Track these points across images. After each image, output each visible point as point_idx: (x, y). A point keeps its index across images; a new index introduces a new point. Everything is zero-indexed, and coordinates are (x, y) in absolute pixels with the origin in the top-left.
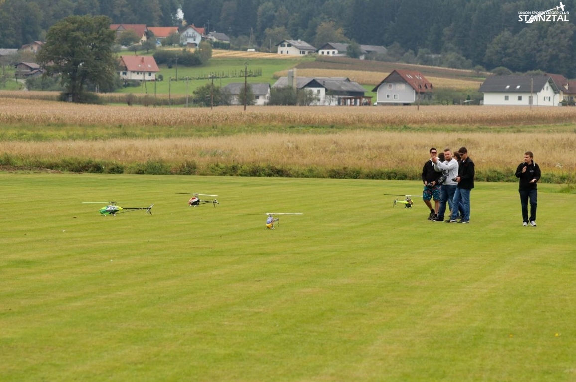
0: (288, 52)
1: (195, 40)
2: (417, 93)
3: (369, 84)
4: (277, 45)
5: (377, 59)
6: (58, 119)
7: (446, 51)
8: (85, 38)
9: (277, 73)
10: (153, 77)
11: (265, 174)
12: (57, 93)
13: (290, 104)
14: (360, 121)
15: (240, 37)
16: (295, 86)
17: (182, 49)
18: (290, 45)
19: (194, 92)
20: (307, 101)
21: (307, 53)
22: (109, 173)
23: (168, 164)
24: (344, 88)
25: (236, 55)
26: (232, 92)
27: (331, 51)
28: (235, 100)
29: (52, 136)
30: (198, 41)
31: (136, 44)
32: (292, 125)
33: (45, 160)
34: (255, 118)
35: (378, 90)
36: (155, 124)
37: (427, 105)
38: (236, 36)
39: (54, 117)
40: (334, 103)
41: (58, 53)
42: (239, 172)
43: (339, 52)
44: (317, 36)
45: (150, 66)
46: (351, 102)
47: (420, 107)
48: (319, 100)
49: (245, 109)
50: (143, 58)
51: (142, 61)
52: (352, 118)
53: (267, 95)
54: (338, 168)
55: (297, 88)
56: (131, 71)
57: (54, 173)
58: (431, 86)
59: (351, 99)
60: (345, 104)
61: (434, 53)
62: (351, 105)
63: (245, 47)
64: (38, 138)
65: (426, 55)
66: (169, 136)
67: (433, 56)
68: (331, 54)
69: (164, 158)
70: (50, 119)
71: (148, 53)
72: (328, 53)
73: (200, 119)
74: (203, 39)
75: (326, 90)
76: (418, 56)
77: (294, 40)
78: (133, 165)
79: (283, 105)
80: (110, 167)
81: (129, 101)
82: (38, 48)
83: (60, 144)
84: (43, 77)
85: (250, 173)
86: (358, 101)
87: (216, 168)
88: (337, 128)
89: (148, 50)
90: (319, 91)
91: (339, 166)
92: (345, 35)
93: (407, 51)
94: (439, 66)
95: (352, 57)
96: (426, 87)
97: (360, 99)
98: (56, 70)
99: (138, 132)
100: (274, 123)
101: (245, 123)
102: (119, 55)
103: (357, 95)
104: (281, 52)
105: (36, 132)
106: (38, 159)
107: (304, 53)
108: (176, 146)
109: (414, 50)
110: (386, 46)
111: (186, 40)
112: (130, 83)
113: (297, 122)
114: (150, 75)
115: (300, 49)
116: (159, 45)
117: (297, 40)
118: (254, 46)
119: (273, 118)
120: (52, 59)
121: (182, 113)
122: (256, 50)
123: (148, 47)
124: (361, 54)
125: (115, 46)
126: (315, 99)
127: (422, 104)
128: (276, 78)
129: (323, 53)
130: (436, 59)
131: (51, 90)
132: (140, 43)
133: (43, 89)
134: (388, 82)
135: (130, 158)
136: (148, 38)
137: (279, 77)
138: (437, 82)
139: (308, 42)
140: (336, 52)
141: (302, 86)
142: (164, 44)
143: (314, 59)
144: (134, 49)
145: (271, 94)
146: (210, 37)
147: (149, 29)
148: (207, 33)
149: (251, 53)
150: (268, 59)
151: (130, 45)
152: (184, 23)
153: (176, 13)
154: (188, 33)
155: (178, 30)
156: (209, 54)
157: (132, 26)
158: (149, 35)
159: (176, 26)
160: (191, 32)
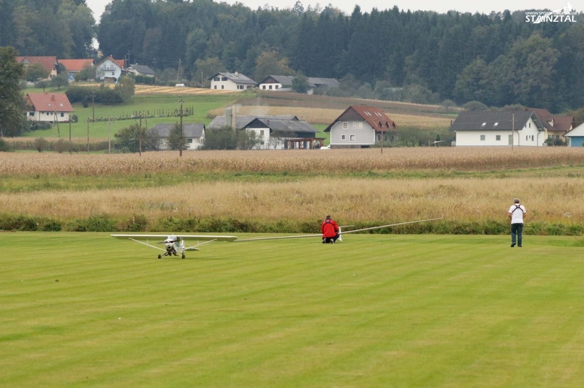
0: (223, 87)
1: (113, 74)
2: (377, 133)
3: (320, 124)
4: (210, 79)
5: (328, 94)
7: (409, 84)
9: (212, 112)
10: (66, 117)
11: (226, 229)
13: (229, 148)
14: (316, 167)
15: (166, 70)
16: (234, 126)
17: (99, 85)
18: (225, 79)
19: (116, 136)
20: (248, 144)
21: (245, 88)
22: (44, 230)
23: (114, 220)
24: (291, 128)
25: (163, 91)
26: (161, 134)
27: (274, 85)
28: (164, 144)
30: (117, 75)
31: (45, 80)
32: (236, 172)
34: (194, 164)
35: (331, 130)
36: (78, 173)
37: (390, 147)
38: (162, 69)
40: (281, 146)
42: (197, 227)
43: (284, 87)
44: (257, 67)
45: (61, 105)
46: (300, 145)
47: (384, 149)
48: (262, 143)
49: (181, 154)
50: (53, 96)
51: (53, 99)
52: (306, 163)
53: (202, 138)
54: (311, 221)
55: (237, 129)
56: (40, 112)
58: (394, 125)
59: (299, 141)
60: (293, 147)
61: (394, 86)
62: (300, 148)
63: (173, 81)
65: (385, 89)
66: (100, 188)
67: (394, 89)
68: (274, 89)
69: (108, 212)
71: (59, 90)
72: (271, 87)
73: (129, 168)
74: (123, 73)
75: (271, 131)
76: (376, 89)
77: (230, 72)
78: (72, 221)
79: (220, 149)
80: (45, 223)
81: (40, 147)
85: (209, 229)
86: (308, 143)
87: (170, 223)
88: (291, 175)
89: (59, 86)
90: (262, 132)
91: (313, 219)
92: (290, 66)
93: (362, 84)
94: (401, 101)
95: (299, 92)
96: (388, 126)
97: (311, 141)
99: (62, 183)
100: (217, 171)
101: (182, 170)
102: (26, 92)
103: (306, 136)
104: (215, 87)
107: (242, 87)
108: (114, 199)
109: (371, 83)
110: (338, 78)
111: (104, 75)
112: (39, 125)
113: (243, 169)
114: (62, 115)
115: (237, 83)
116: (71, 80)
117: (234, 72)
118: (184, 80)
119: (215, 164)
121: (108, 160)
122: (186, 85)
123: (59, 82)
124: (310, 88)
125: (21, 83)
126: (257, 142)
127: (384, 146)
128: (211, 117)
129: (264, 87)
130: (397, 93)
132: (49, 79)
134: (342, 121)
135: (67, 214)
136: (58, 73)
137: (215, 116)
138: (401, 119)
139: (247, 74)
140: (280, 86)
141: (241, 127)
142: (77, 79)
143: (255, 94)
144: (43, 86)
145: (206, 136)
146: (131, 71)
147: (60, 61)
148: (127, 65)
149: (180, 88)
150: (200, 96)
151: (37, 81)
152: (100, 54)
153: (90, 42)
154: (105, 66)
155: (94, 62)
156: (132, 90)
157: (40, 58)
158: (59, 68)
159: (90, 58)
160: (108, 64)
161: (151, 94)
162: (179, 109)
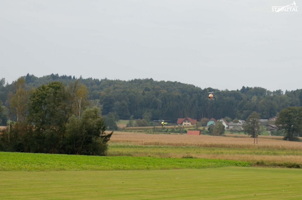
6: (283, 147)
8: (294, 115)
12: (283, 137)
29: (280, 153)
33: (277, 163)
39: (281, 146)
41: (283, 121)
57: (280, 168)
64: (275, 154)
70: (280, 147)
82: (276, 119)
83: (283, 157)
84: (277, 130)
98: (282, 128)
105: (274, 152)
106: (274, 162)
120: (281, 123)
131: (281, 136)
133: (277, 135)
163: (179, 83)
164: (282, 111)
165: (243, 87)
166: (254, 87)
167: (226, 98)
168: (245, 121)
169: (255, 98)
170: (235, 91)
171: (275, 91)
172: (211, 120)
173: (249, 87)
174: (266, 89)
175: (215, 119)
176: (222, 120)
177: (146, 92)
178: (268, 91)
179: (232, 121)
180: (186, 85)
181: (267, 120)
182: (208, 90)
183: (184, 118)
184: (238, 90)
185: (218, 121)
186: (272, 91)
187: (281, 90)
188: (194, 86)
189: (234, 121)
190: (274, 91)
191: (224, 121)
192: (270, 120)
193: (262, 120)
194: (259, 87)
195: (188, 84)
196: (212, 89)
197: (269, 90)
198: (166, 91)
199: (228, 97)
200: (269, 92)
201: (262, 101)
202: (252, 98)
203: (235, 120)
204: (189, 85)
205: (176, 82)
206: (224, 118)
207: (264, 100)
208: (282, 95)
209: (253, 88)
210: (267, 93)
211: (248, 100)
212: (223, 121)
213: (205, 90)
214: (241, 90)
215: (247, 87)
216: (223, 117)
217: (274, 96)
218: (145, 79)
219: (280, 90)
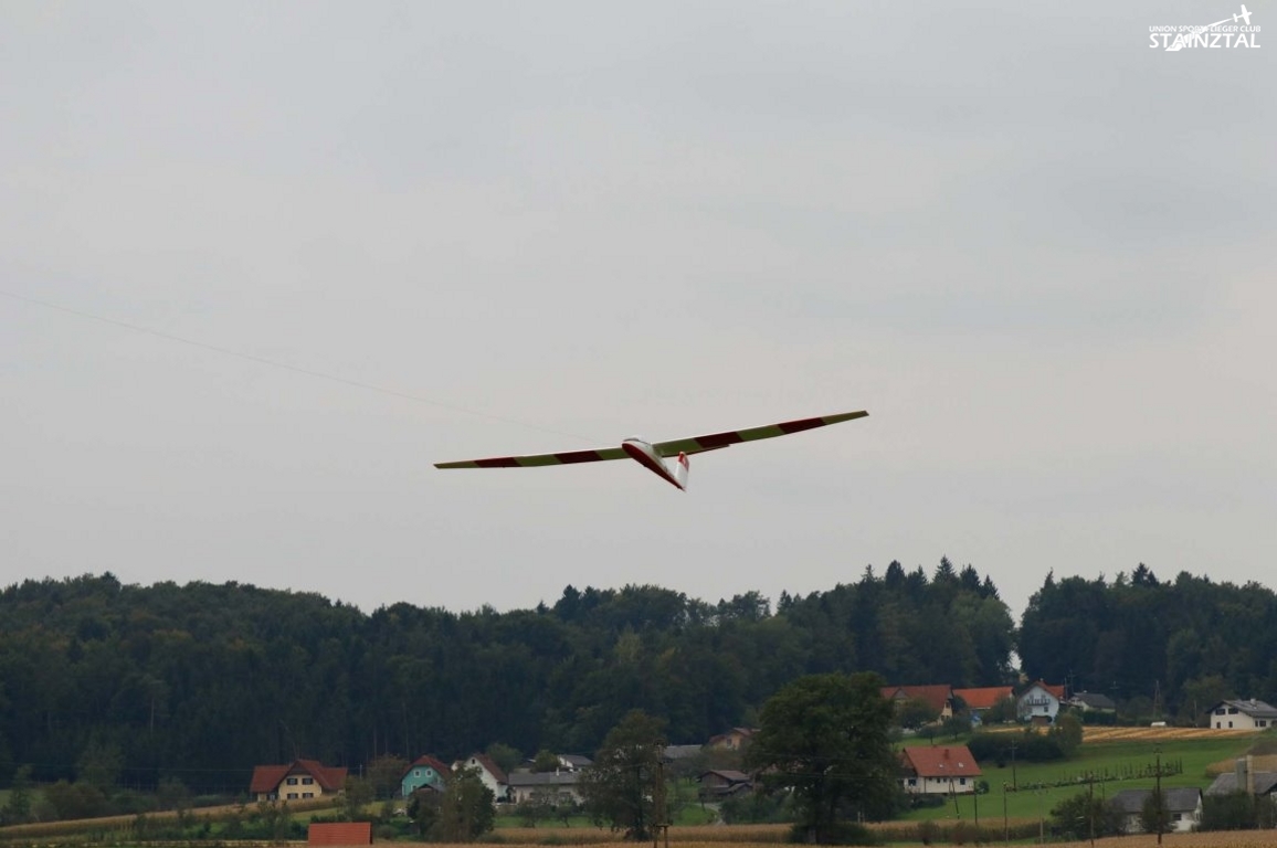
0: (1231, 724)
1: (1046, 710)
4: (1209, 712)
8: (835, 716)
9: (1213, 767)
10: (969, 785)
12: (785, 828)
13: (1245, 826)
15: (1135, 700)
16: (1251, 790)
17: (1022, 729)
18: (1234, 711)
19: (1052, 812)
21: (1268, 724)
25: (1131, 735)
26: (1128, 807)
28: (1134, 824)
30: (1053, 711)
31: (932, 724)
38: (1128, 699)
41: (784, 750)
45: (961, 765)
49: (1160, 841)
50: (947, 750)
51: (946, 755)
53: (1198, 811)
55: (1255, 795)
56: (926, 777)
63: (1147, 718)
71: (957, 740)
74: (1062, 708)
77: (1242, 699)
79: (1228, 829)
81: (927, 836)
82: (741, 740)
84: (755, 797)
89: (956, 734)
98: (782, 781)
102: (900, 746)
104: (1219, 725)
107: (1263, 724)
111: (1030, 712)
112: (924, 799)
114: (963, 782)
115: (1255, 717)
116: (976, 724)
117: (1248, 699)
118: (1165, 716)
120: (773, 761)
122: (1170, 723)
123: (955, 728)
125: (891, 731)
128: (1212, 776)
131: (771, 822)
132: (940, 722)
133: (755, 820)
136: (954, 711)
137: (1218, 774)
139: (1271, 701)
141: (1263, 790)
142: (986, 721)
144: (929, 734)
145: (1205, 807)
146: (1076, 703)
147: (956, 692)
148: (1069, 695)
149: (1159, 729)
150: (1192, 740)
151: (920, 726)
152: (1023, 678)
153: (1007, 659)
154: (1032, 697)
155: (1013, 692)
156: (1077, 735)
157: (922, 689)
158: (956, 704)
159: (1007, 685)
160: (1037, 694)
161: (1111, 741)
162: (1154, 763)
163: (250, 589)
164: (777, 698)
165: (570, 591)
166: (623, 586)
167: (486, 651)
168: (590, 757)
169: (629, 644)
170: (532, 612)
171: (729, 599)
172: (415, 764)
173: (595, 587)
174: (683, 595)
175: (439, 758)
176: (477, 764)
177: (86, 647)
178: (695, 604)
179: (523, 763)
180: (284, 596)
181: (696, 748)
182: (393, 616)
183: (282, 763)
184: (541, 607)
185: (454, 768)
186: (715, 603)
187: (756, 594)
188: (326, 602)
189: (534, 761)
190: (722, 601)
191: (486, 768)
192: (715, 747)
193: (673, 751)
194: (645, 588)
195: (293, 592)
196: (414, 607)
197: (695, 598)
198: (184, 634)
199: (494, 644)
200: (695, 606)
201: (670, 652)
202: (616, 641)
203: (538, 756)
204: (300, 595)
205: (231, 585)
206: (483, 752)
207: (679, 650)
208: (763, 617)
209: (618, 592)
210: (687, 615)
211: (597, 653)
212: (483, 769)
213: (381, 614)
214: (560, 604)
215: (589, 590)
216: (479, 748)
217: (727, 626)
218: (77, 580)
219: (750, 593)
